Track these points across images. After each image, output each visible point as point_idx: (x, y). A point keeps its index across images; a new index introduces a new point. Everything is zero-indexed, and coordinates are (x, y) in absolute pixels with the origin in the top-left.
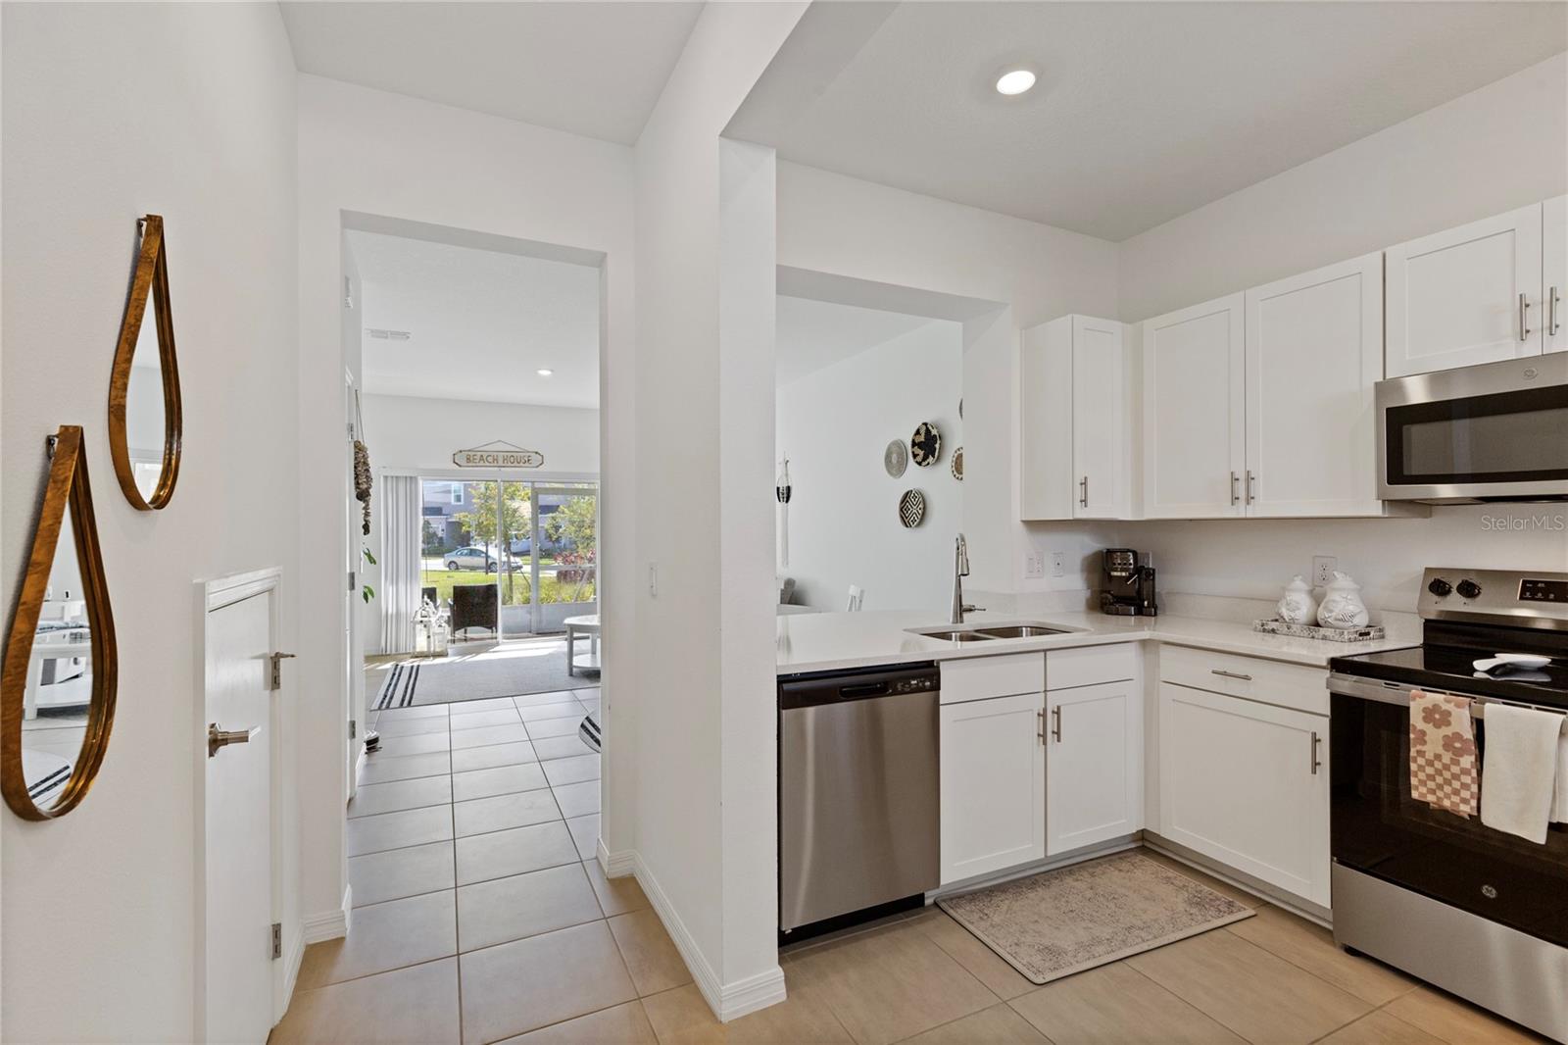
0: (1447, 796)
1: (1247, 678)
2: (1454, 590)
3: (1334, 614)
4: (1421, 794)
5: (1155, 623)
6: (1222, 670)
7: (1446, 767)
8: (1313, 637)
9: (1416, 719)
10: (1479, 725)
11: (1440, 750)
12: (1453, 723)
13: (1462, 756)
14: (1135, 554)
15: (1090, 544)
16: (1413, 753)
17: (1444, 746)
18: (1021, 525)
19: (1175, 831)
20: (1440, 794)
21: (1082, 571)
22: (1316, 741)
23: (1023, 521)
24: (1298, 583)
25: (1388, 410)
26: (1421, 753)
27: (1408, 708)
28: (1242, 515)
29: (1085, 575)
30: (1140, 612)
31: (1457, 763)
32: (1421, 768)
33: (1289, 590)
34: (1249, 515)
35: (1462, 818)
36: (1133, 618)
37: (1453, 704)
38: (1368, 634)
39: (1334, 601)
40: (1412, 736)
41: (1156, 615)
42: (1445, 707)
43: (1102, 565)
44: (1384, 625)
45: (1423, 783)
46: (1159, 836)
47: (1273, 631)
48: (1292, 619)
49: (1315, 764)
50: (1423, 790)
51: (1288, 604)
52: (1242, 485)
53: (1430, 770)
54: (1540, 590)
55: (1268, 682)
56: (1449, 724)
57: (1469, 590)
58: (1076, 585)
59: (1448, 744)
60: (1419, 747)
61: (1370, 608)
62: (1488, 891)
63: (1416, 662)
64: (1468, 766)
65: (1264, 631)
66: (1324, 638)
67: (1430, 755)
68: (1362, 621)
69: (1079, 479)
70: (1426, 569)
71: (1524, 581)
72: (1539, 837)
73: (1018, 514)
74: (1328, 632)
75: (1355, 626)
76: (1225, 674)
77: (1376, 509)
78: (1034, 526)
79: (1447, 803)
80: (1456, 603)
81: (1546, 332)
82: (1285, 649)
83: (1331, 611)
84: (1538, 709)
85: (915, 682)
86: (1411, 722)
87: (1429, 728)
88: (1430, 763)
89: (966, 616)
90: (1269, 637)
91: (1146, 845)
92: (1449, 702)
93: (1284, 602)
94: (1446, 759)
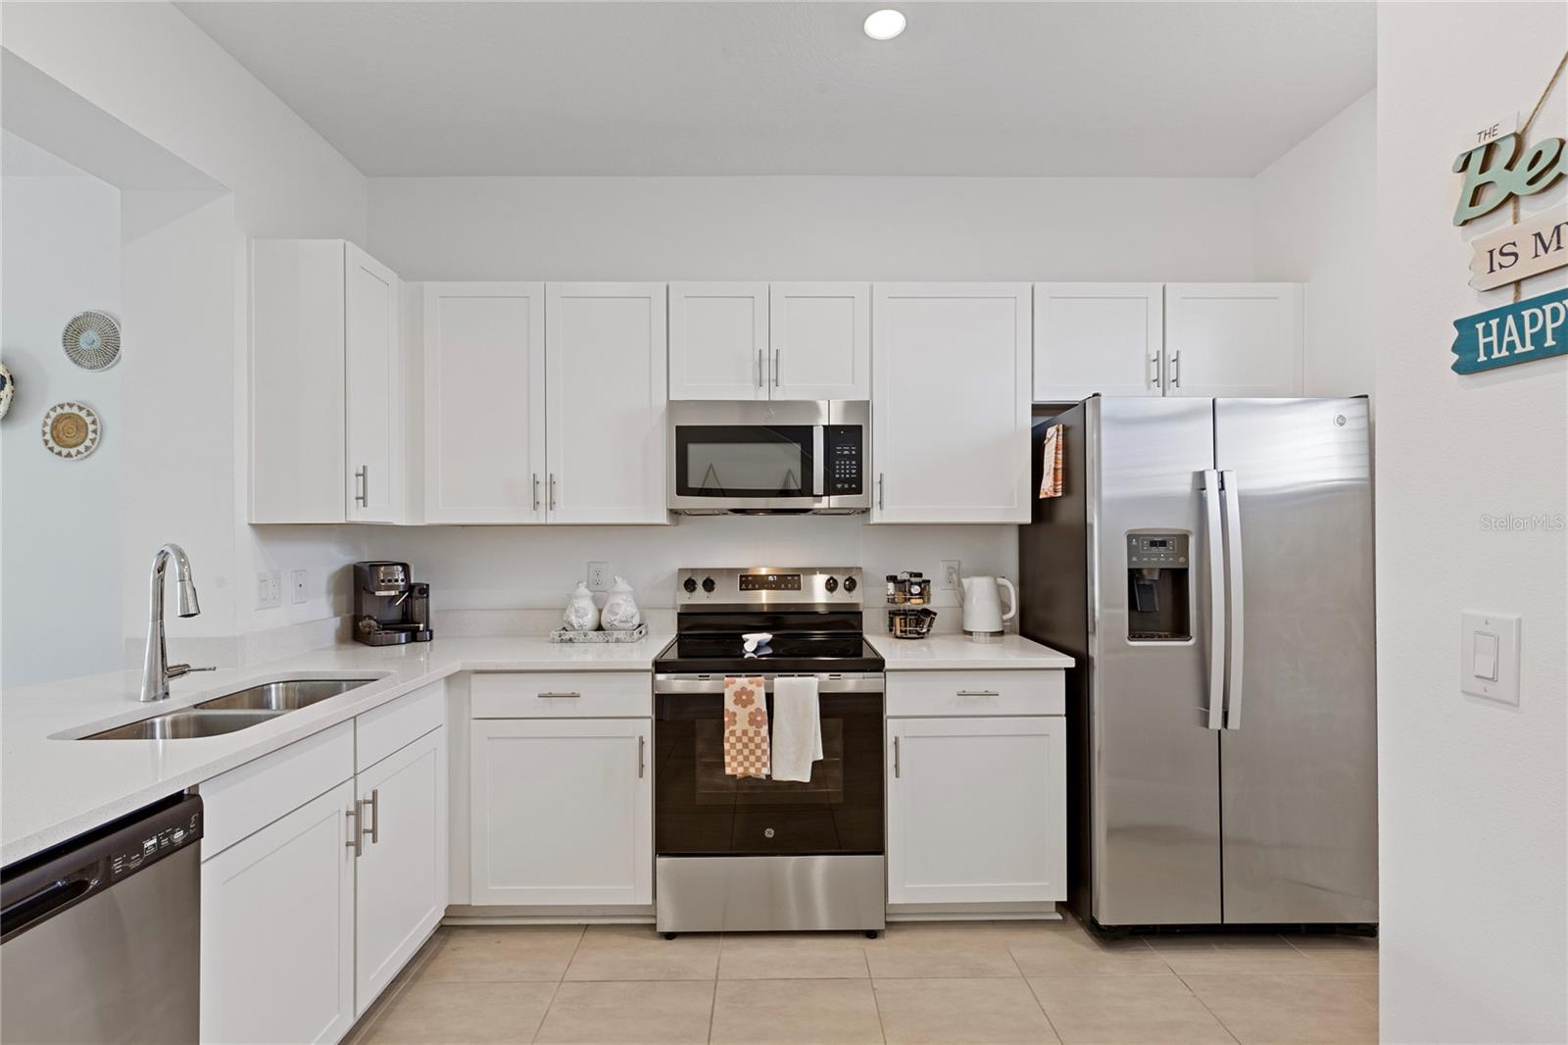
0: (752, 764)
1: (574, 696)
2: (699, 585)
3: (618, 617)
4: (734, 769)
5: (431, 650)
6: (546, 692)
7: (751, 740)
8: (608, 642)
9: (729, 704)
10: (770, 698)
11: (746, 726)
12: (756, 701)
13: (761, 727)
14: (405, 567)
15: (339, 557)
16: (726, 734)
17: (749, 722)
18: (248, 528)
19: (491, 893)
20: (747, 764)
21: (329, 593)
22: (642, 743)
23: (254, 526)
24: (583, 590)
25: (677, 427)
26: (733, 733)
27: (723, 695)
28: (542, 521)
29: (332, 597)
30: (414, 637)
31: (757, 733)
32: (733, 746)
33: (576, 597)
34: (550, 521)
35: (761, 779)
36: (403, 647)
37: (755, 685)
38: (641, 631)
39: (618, 604)
40: (726, 719)
41: (431, 638)
42: (750, 688)
43: (360, 581)
45: (734, 759)
46: (470, 906)
47: (571, 640)
48: (581, 626)
49: (642, 767)
50: (734, 764)
51: (577, 611)
52: (543, 488)
53: (739, 746)
54: (751, 582)
55: (596, 696)
56: (752, 702)
57: (709, 585)
58: (323, 613)
59: (752, 721)
60: (732, 728)
61: (641, 608)
62: (770, 833)
65: (562, 641)
66: (618, 641)
67: (739, 733)
68: (637, 620)
69: (355, 467)
70: (680, 570)
71: (741, 576)
72: (805, 777)
73: (244, 515)
74: (616, 634)
75: (633, 626)
76: (550, 696)
77: (662, 518)
78: (265, 531)
79: (752, 771)
80: (700, 598)
81: (773, 384)
82: (575, 659)
83: (617, 614)
84: (799, 676)
85: (149, 844)
86: (726, 707)
87: (737, 709)
88: (739, 740)
89: (174, 684)
90: (566, 647)
91: (450, 928)
92: (751, 683)
93: (573, 610)
94: (751, 734)
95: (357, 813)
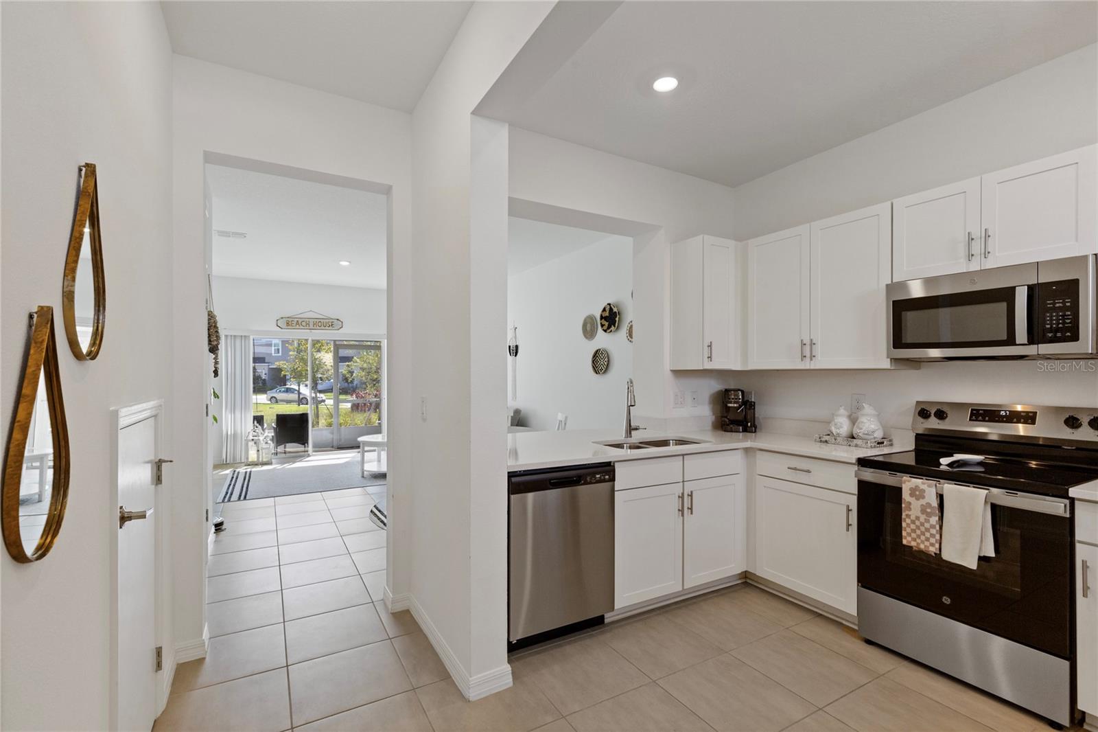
0: (922, 542)
1: (808, 471)
2: (932, 415)
4: (908, 541)
5: (755, 436)
6: (793, 466)
7: (922, 524)
8: (850, 445)
9: (906, 495)
10: (941, 497)
11: (919, 514)
12: (926, 497)
13: (931, 517)
14: (743, 392)
15: (716, 386)
16: (904, 516)
17: (921, 511)
18: (670, 372)
19: (766, 571)
20: (919, 541)
21: (710, 403)
22: (849, 510)
23: (672, 371)
24: (842, 411)
25: (894, 302)
26: (908, 516)
27: (901, 489)
28: (808, 367)
29: (712, 406)
30: (745, 430)
31: (927, 521)
32: (908, 525)
33: (837, 416)
34: (812, 367)
35: (931, 555)
36: (741, 434)
37: (926, 486)
38: (883, 443)
39: (862, 422)
40: (903, 506)
41: (755, 432)
42: (922, 487)
43: (722, 399)
44: (893, 437)
45: (909, 534)
46: (755, 574)
47: (826, 442)
48: (838, 434)
49: (849, 525)
50: (909, 539)
51: (836, 424)
52: (807, 348)
53: (913, 526)
54: (981, 415)
55: (822, 475)
56: (923, 497)
57: (941, 415)
58: (706, 412)
59: (923, 511)
60: (907, 512)
61: (884, 427)
62: (946, 600)
63: (910, 460)
64: (935, 523)
65: (821, 441)
66: (856, 445)
67: (913, 517)
68: (879, 435)
69: (707, 343)
70: (917, 402)
71: (972, 410)
72: (973, 564)
73: (668, 366)
74: (859, 442)
75: (875, 438)
76: (795, 469)
77: (886, 364)
78: (678, 373)
79: (922, 547)
80: (934, 424)
81: (983, 256)
82: (834, 453)
83: (861, 429)
84: (974, 487)
85: (598, 476)
86: (903, 497)
87: (912, 500)
88: (913, 522)
89: (633, 432)
90: (823, 445)
91: (748, 582)
92: (923, 483)
93: (833, 423)
94: (922, 519)
95: (682, 497)
